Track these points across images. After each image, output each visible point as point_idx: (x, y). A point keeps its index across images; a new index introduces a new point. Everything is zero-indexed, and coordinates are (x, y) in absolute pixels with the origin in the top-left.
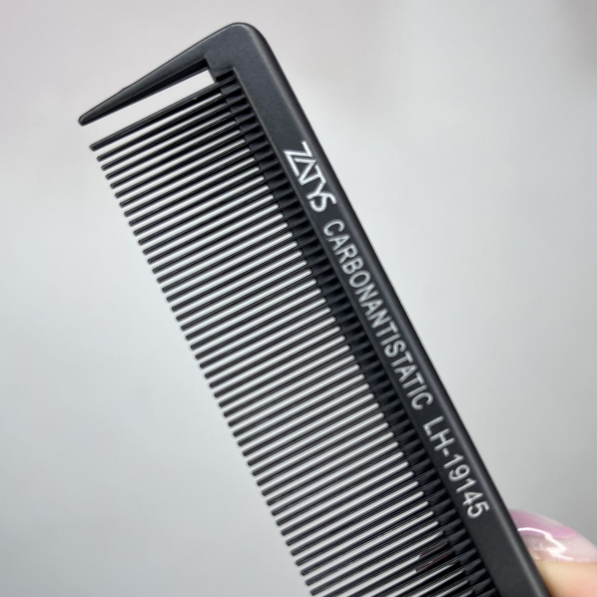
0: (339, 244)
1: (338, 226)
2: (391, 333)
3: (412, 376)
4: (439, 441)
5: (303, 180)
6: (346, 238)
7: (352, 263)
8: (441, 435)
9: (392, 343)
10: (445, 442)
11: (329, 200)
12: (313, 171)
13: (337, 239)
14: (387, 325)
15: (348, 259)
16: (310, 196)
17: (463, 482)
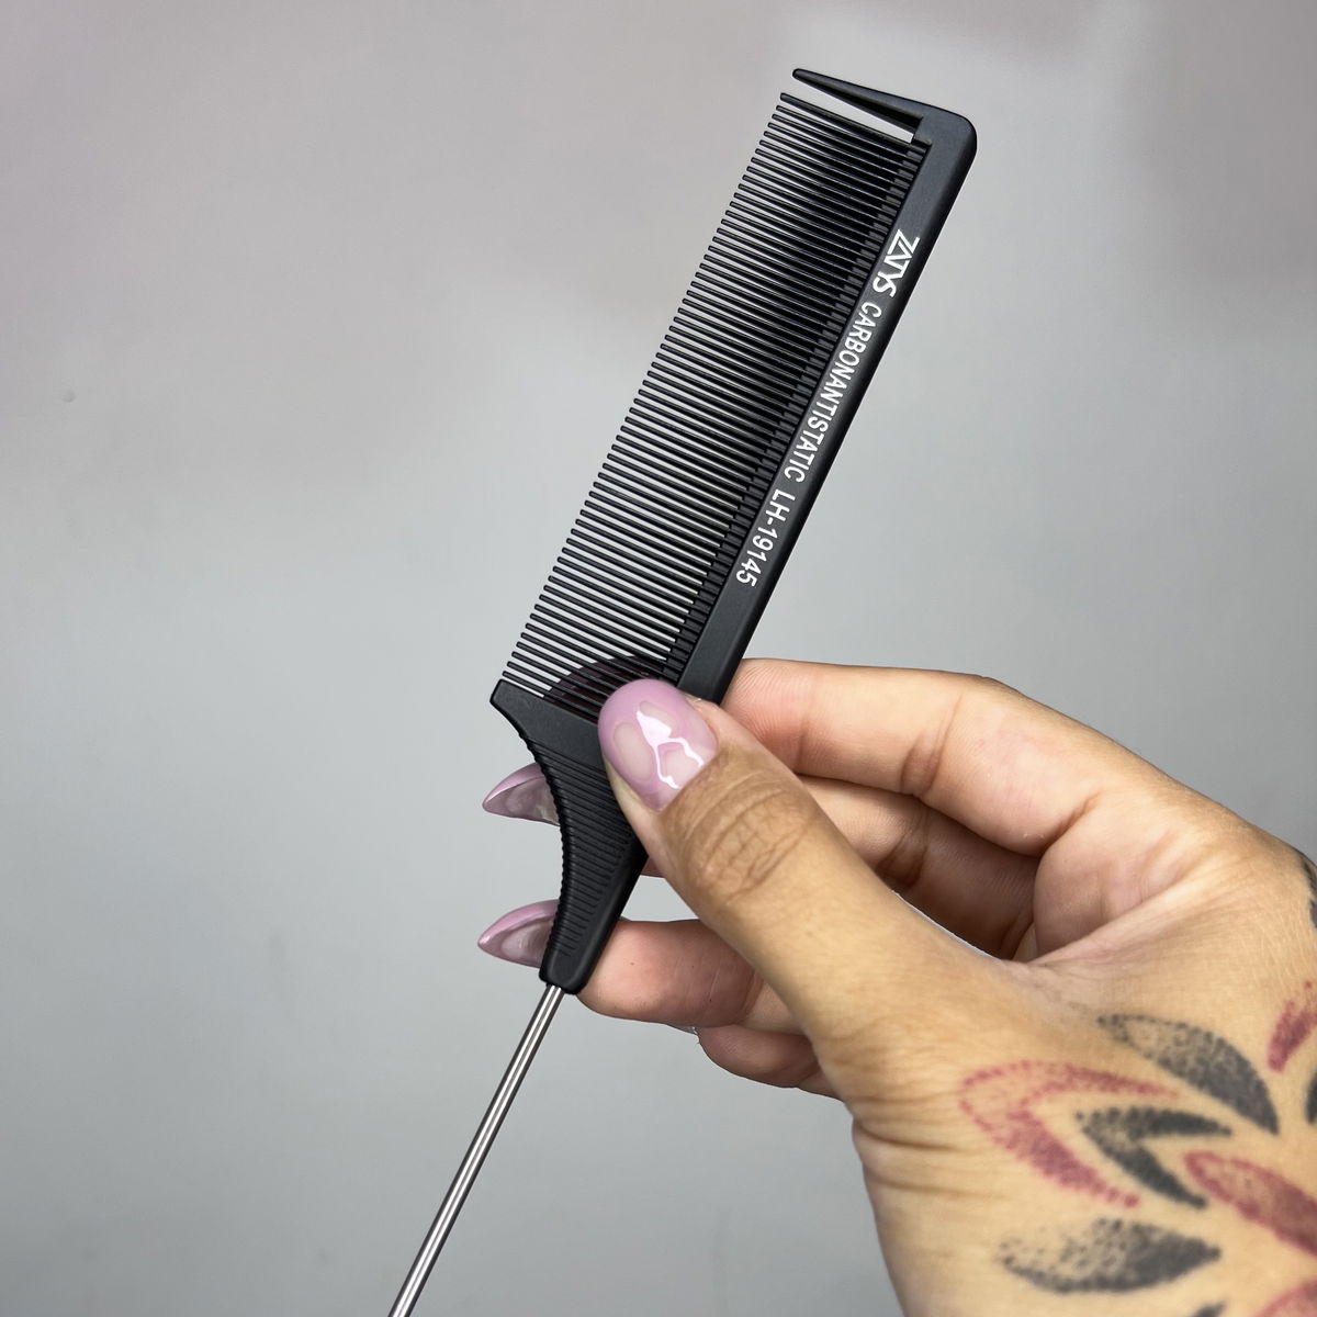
0: (863, 323)
1: (876, 311)
2: (827, 412)
3: (808, 453)
4: (774, 509)
5: (888, 260)
6: (873, 324)
7: (857, 343)
8: (780, 507)
9: (820, 418)
10: (777, 515)
11: (890, 290)
12: (901, 262)
13: (865, 318)
14: (830, 404)
15: (857, 338)
16: (880, 274)
17: (759, 551)
